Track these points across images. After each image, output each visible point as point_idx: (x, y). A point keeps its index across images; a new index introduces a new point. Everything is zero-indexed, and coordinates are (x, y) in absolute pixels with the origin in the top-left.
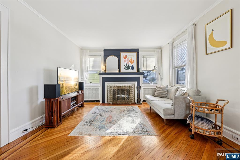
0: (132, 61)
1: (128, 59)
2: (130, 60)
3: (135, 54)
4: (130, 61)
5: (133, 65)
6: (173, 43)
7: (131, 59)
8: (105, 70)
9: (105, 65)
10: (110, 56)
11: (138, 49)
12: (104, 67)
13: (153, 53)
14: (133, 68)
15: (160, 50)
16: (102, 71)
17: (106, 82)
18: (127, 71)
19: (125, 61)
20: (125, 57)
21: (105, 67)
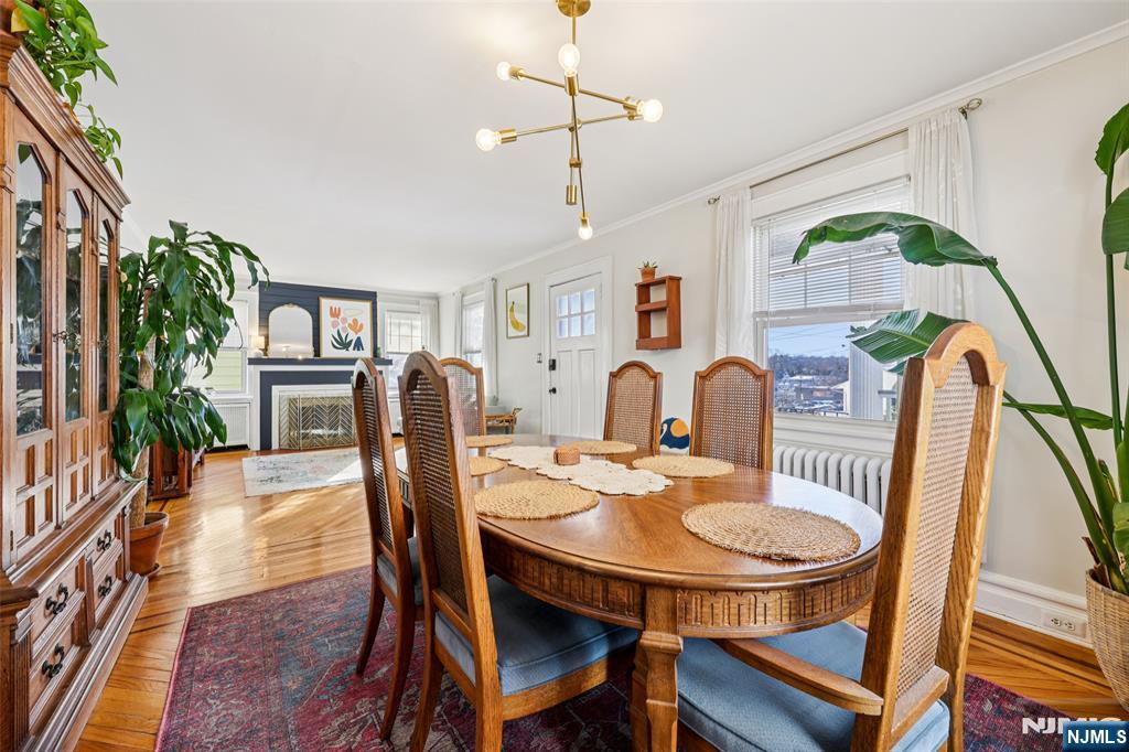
0: (356, 326)
1: (344, 320)
2: (350, 321)
3: (367, 305)
4: (349, 325)
5: (359, 338)
6: (463, 296)
7: (355, 321)
8: (265, 350)
9: (265, 333)
10: (282, 304)
11: (375, 293)
12: (262, 339)
13: (415, 308)
14: (359, 345)
15: (434, 302)
16: (254, 352)
17: (273, 387)
18: (342, 354)
19: (334, 325)
20: (335, 313)
21: (267, 337)
